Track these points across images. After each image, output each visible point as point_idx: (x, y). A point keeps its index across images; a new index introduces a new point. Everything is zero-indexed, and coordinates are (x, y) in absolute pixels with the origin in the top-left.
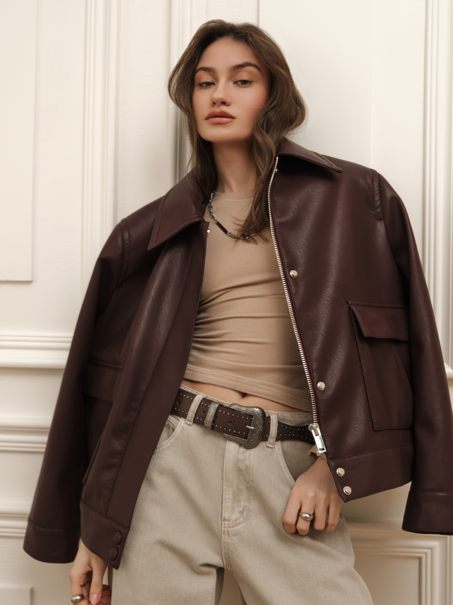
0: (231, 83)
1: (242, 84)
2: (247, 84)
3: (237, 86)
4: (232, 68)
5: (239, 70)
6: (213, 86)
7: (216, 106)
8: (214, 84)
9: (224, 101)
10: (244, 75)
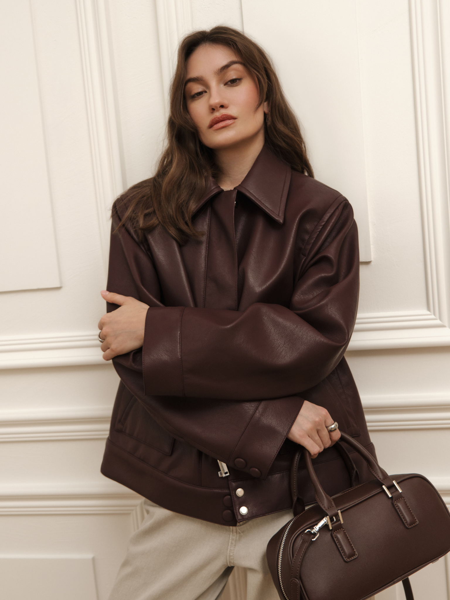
0: (222, 86)
1: (231, 83)
2: (236, 82)
3: (228, 86)
4: (218, 70)
5: (225, 71)
6: (204, 94)
7: (215, 111)
8: (206, 92)
9: (222, 105)
10: (232, 74)
